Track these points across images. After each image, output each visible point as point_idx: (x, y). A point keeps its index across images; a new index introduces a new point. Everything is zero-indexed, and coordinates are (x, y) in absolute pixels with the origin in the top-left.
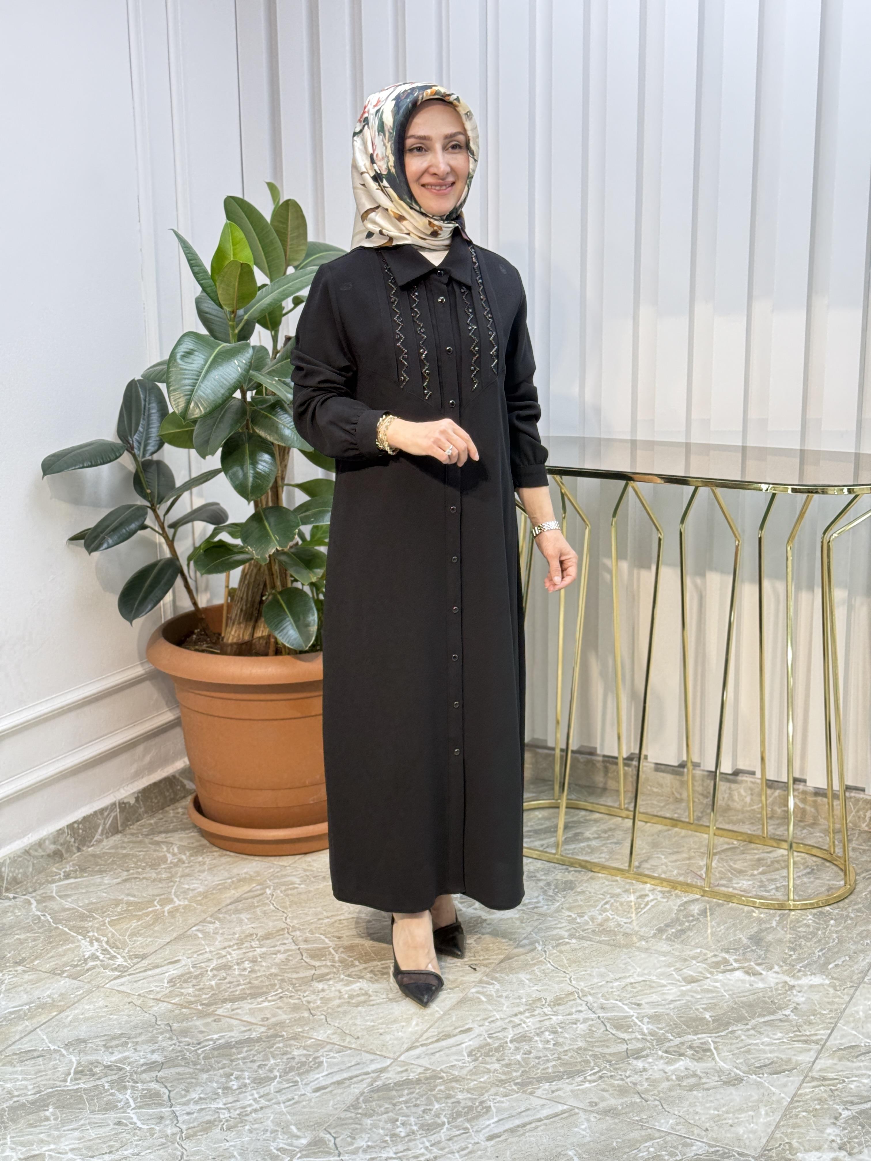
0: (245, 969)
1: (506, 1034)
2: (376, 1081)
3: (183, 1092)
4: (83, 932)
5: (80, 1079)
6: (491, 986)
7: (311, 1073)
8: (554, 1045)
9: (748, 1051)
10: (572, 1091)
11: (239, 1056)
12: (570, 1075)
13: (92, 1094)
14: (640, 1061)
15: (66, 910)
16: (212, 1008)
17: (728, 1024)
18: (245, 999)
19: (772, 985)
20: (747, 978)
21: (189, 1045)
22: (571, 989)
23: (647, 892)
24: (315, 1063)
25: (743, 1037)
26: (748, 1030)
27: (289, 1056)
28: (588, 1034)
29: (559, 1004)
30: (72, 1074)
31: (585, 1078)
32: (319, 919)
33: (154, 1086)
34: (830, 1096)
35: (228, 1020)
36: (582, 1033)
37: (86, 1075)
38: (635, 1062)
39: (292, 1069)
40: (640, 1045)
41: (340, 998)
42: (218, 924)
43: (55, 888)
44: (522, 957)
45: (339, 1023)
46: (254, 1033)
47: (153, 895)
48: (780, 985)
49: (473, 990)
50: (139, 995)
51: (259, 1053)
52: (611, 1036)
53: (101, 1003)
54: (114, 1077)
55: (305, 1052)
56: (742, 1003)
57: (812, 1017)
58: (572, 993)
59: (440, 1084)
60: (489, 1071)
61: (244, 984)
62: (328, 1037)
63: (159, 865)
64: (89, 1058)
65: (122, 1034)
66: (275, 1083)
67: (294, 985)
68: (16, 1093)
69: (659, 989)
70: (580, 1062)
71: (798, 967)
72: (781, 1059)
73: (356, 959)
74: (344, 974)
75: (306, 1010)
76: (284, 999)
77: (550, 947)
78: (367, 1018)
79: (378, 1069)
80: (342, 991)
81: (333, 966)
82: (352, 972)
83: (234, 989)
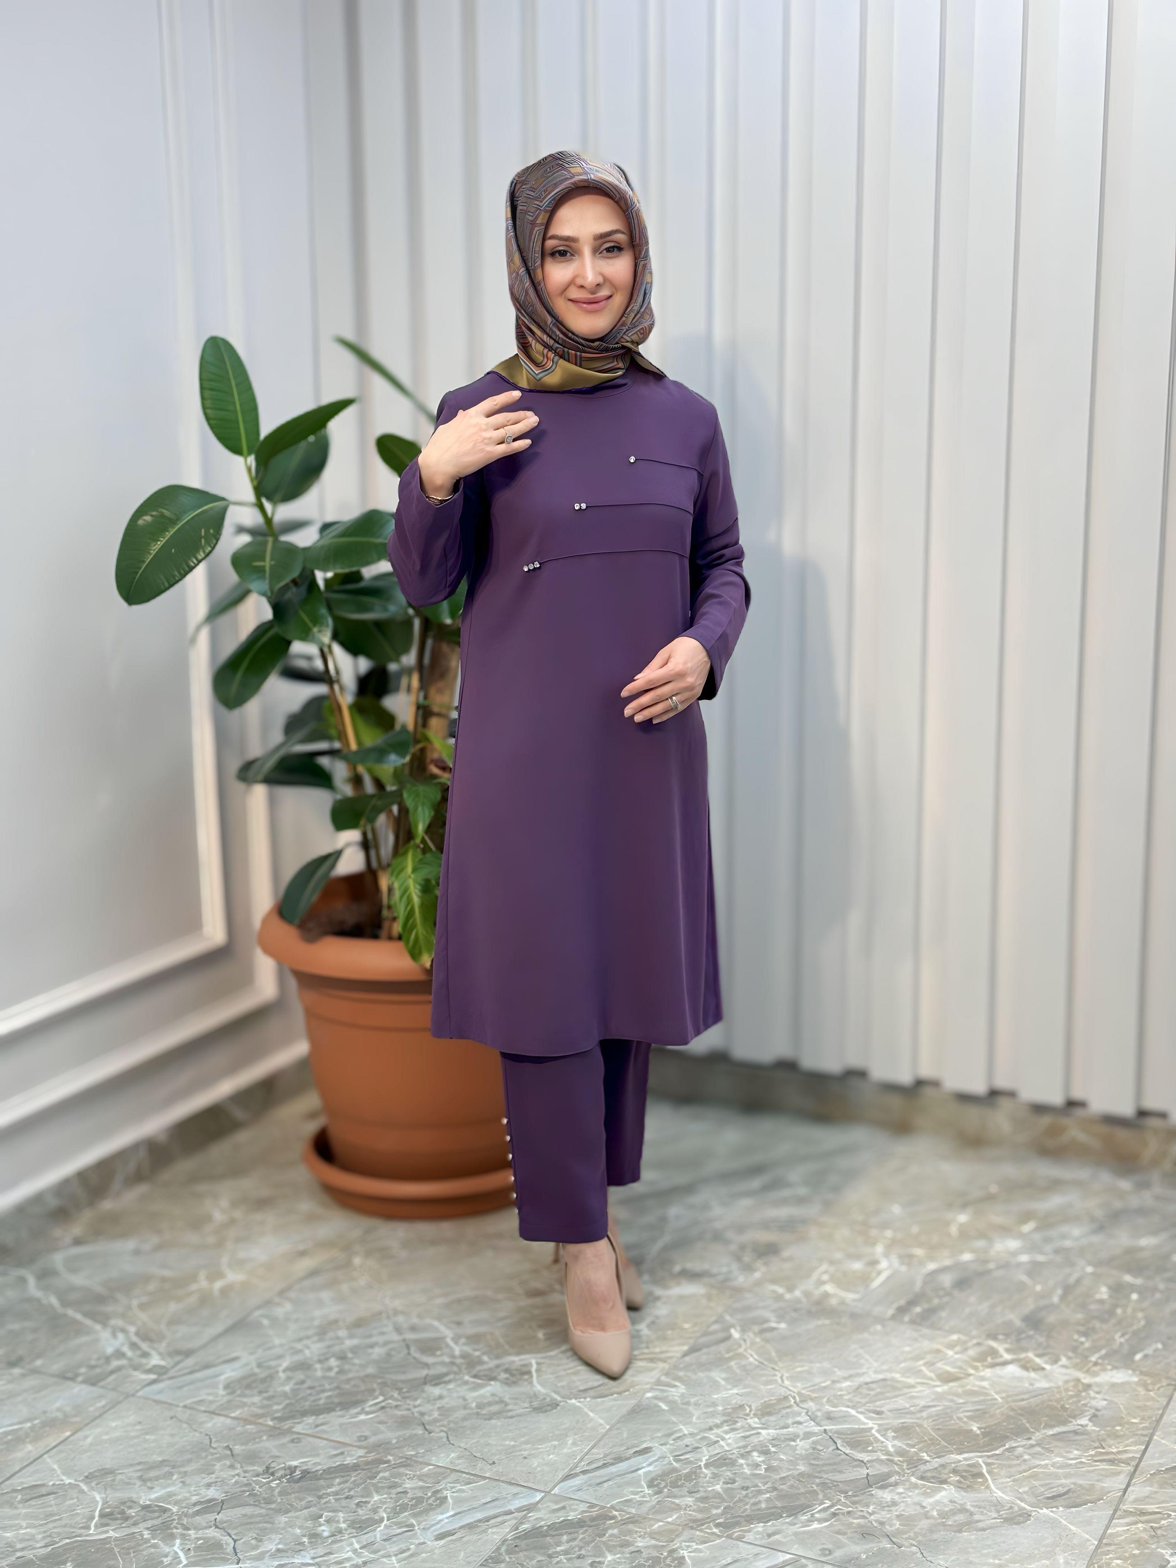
0: (330, 1369)
1: (698, 1456)
2: (522, 1523)
3: (254, 1542)
4: (103, 1319)
5: (107, 1525)
6: (673, 1390)
7: (431, 1513)
8: (766, 1469)
9: (1035, 1476)
10: (796, 1534)
11: (329, 1490)
12: (794, 1511)
13: (126, 1545)
14: (887, 1490)
15: (77, 1289)
16: (286, 1425)
17: (1005, 1438)
18: (334, 1410)
19: (1061, 1384)
20: (1024, 1373)
21: (258, 1475)
22: (783, 1392)
23: (879, 1257)
24: (437, 1499)
25: (1026, 1457)
26: (1032, 1446)
27: (399, 1490)
28: (811, 1454)
29: (769, 1414)
30: (97, 1518)
31: (812, 1515)
33: (212, 1533)
34: (1152, 1537)
35: (310, 1439)
36: (804, 1452)
37: (117, 1519)
38: (880, 1493)
39: (404, 1508)
40: (885, 1469)
41: (465, 1408)
42: (288, 1307)
43: (60, 1259)
44: (714, 1348)
45: (466, 1443)
46: (349, 1459)
47: (197, 1267)
48: (1072, 1384)
49: (649, 1395)
50: (185, 1407)
51: (358, 1485)
52: (844, 1456)
53: (132, 1419)
54: (156, 1522)
55: (421, 1484)
56: (1022, 1408)
57: (1118, 1428)
58: (786, 1398)
59: (611, 1527)
60: (678, 1508)
61: (330, 1390)
62: (452, 1463)
63: (204, 1225)
64: (119, 1495)
65: (164, 1461)
66: (382, 1528)
67: (400, 1390)
68: (19, 1546)
69: (906, 1391)
70: (803, 1493)
71: (1093, 1359)
72: (1081, 1486)
73: (484, 1354)
74: (468, 1374)
75: (419, 1425)
76: (388, 1410)
77: (751, 1335)
78: (505, 1435)
79: (525, 1506)
80: (467, 1397)
81: (453, 1363)
82: (480, 1371)
83: (317, 1397)
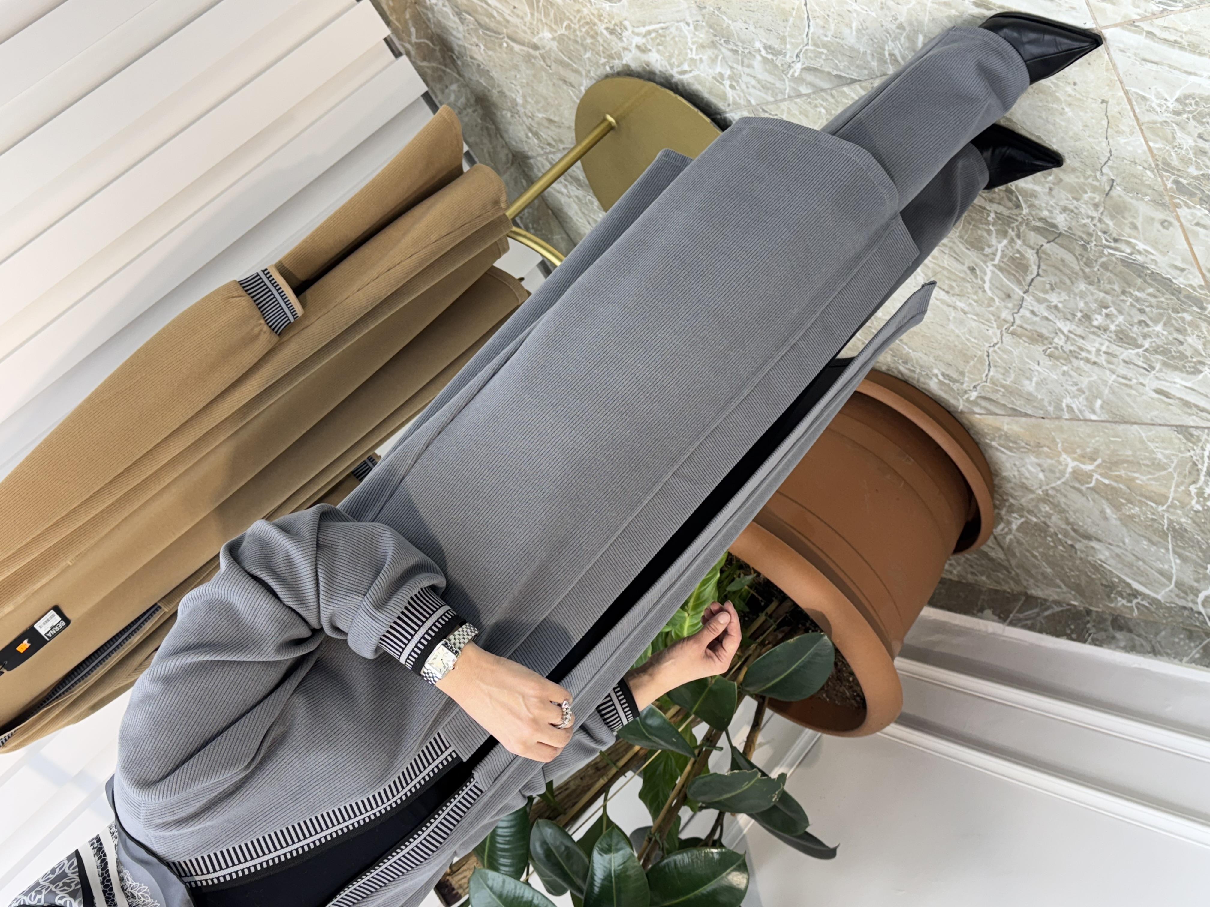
0: (1107, 315)
6: (896, 52)
15: (1184, 559)
16: (1202, 293)
18: (1153, 273)
23: (634, 50)
24: (1186, 105)
27: (1202, 144)
32: (965, 313)
35: (1203, 261)
42: (1066, 401)
43: (1163, 593)
44: (827, 70)
45: (1100, 142)
46: (1199, 214)
47: (1083, 495)
55: (1179, 134)
62: (1132, 133)
63: (1036, 524)
67: (1084, 247)
73: (988, 223)
74: (1020, 214)
75: (1111, 197)
76: (1115, 235)
77: (788, 57)
78: (1063, 124)
79: (1130, 31)
80: (1047, 190)
81: (1018, 236)
82: (1009, 208)
83: (1149, 297)
